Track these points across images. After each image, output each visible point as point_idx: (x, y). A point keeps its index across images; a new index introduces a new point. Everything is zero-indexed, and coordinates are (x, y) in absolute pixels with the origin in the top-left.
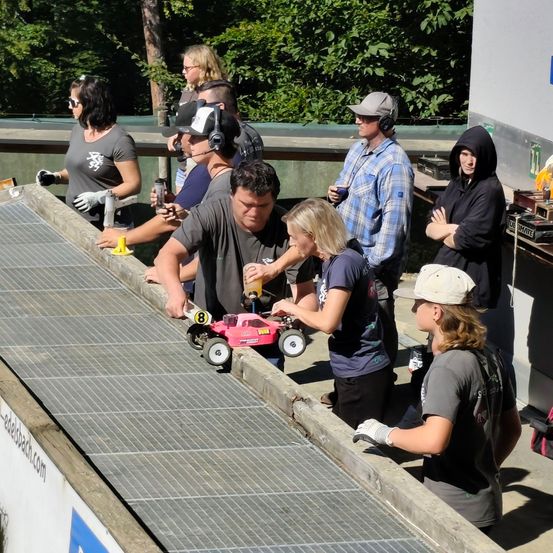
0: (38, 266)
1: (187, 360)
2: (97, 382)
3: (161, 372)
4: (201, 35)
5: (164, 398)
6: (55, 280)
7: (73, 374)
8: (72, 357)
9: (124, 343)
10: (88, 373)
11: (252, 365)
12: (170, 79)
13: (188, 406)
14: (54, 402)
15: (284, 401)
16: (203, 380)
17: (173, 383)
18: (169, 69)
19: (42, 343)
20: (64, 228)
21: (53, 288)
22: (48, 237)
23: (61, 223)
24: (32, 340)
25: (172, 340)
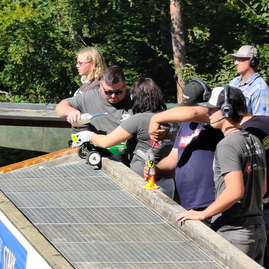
0: (102, 206)
4: (221, 46)
6: (114, 216)
9: (166, 262)
19: (105, 260)
20: (121, 180)
21: (113, 222)
23: (118, 175)
24: (98, 258)
25: (202, 260)
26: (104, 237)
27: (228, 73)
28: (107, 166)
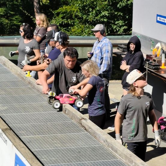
0: (4, 81)
1: (49, 108)
2: (22, 115)
3: (41, 111)
4: (52, 10)
5: (42, 119)
6: (9, 85)
7: (15, 113)
8: (14, 108)
9: (30, 103)
10: (19, 112)
11: (69, 109)
13: (50, 122)
14: (9, 121)
15: (79, 120)
16: (54, 114)
17: (45, 115)
19: (5, 104)
20: (11, 69)
21: (8, 87)
22: (7, 72)
23: (10, 67)
24: (2, 103)
25: (44, 102)
26: (4, 94)
27: (55, 21)
28: (6, 64)
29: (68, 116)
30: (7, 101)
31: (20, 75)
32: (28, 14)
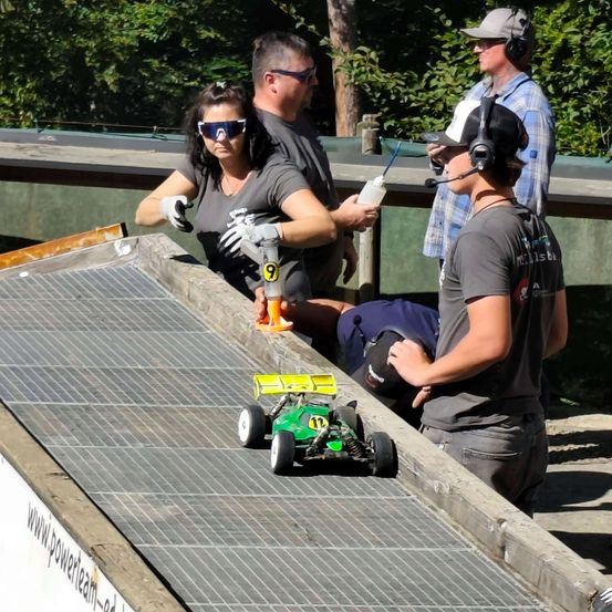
0: (161, 367)
1: (409, 526)
2: (259, 557)
3: (365, 544)
4: (437, 10)
5: (370, 587)
6: (189, 389)
7: (218, 541)
8: (216, 514)
9: (304, 496)
10: (243, 541)
11: (522, 537)
12: (382, 80)
13: (412, 600)
14: (186, 584)
15: (576, 599)
16: (436, 561)
17: (385, 563)
18: (381, 65)
19: (166, 488)
20: (206, 308)
21: (185, 402)
22: (179, 322)
23: (200, 297)
24: (150, 484)
25: (385, 494)
26: (164, 437)
27: (454, 69)
28: (175, 276)
29: (515, 579)
30: (178, 474)
31: (253, 344)
32: (308, 22)
